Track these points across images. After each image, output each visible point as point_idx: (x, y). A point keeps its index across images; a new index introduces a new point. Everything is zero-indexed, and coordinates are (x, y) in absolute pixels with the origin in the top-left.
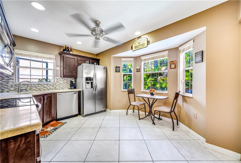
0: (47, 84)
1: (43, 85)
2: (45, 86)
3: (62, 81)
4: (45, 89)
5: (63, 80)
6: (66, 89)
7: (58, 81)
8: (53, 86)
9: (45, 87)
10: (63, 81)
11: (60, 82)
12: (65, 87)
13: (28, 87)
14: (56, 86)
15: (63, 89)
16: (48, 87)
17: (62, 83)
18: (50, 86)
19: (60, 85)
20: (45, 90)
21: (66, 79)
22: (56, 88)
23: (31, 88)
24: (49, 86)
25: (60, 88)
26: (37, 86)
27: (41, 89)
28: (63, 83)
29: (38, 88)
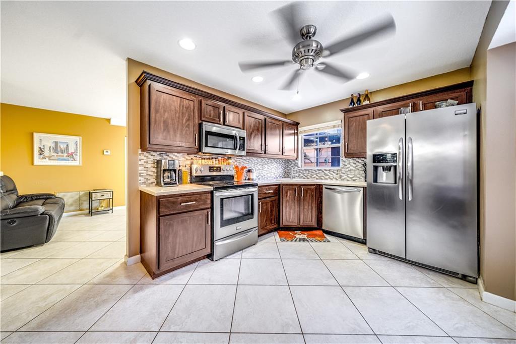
0: (330, 170)
1: (325, 171)
2: (327, 172)
3: (352, 164)
4: (327, 177)
5: (355, 162)
6: (361, 181)
7: (345, 165)
8: (337, 174)
9: (327, 175)
10: (354, 165)
11: (348, 166)
12: (358, 176)
13: (309, 173)
14: (342, 174)
15: (355, 180)
16: (331, 176)
17: (352, 168)
18: (334, 174)
19: (348, 173)
20: (326, 179)
21: (360, 161)
22: (343, 178)
23: (312, 175)
24: (332, 173)
25: (349, 179)
26: (317, 172)
27: (322, 178)
28: (354, 168)
29: (319, 175)
